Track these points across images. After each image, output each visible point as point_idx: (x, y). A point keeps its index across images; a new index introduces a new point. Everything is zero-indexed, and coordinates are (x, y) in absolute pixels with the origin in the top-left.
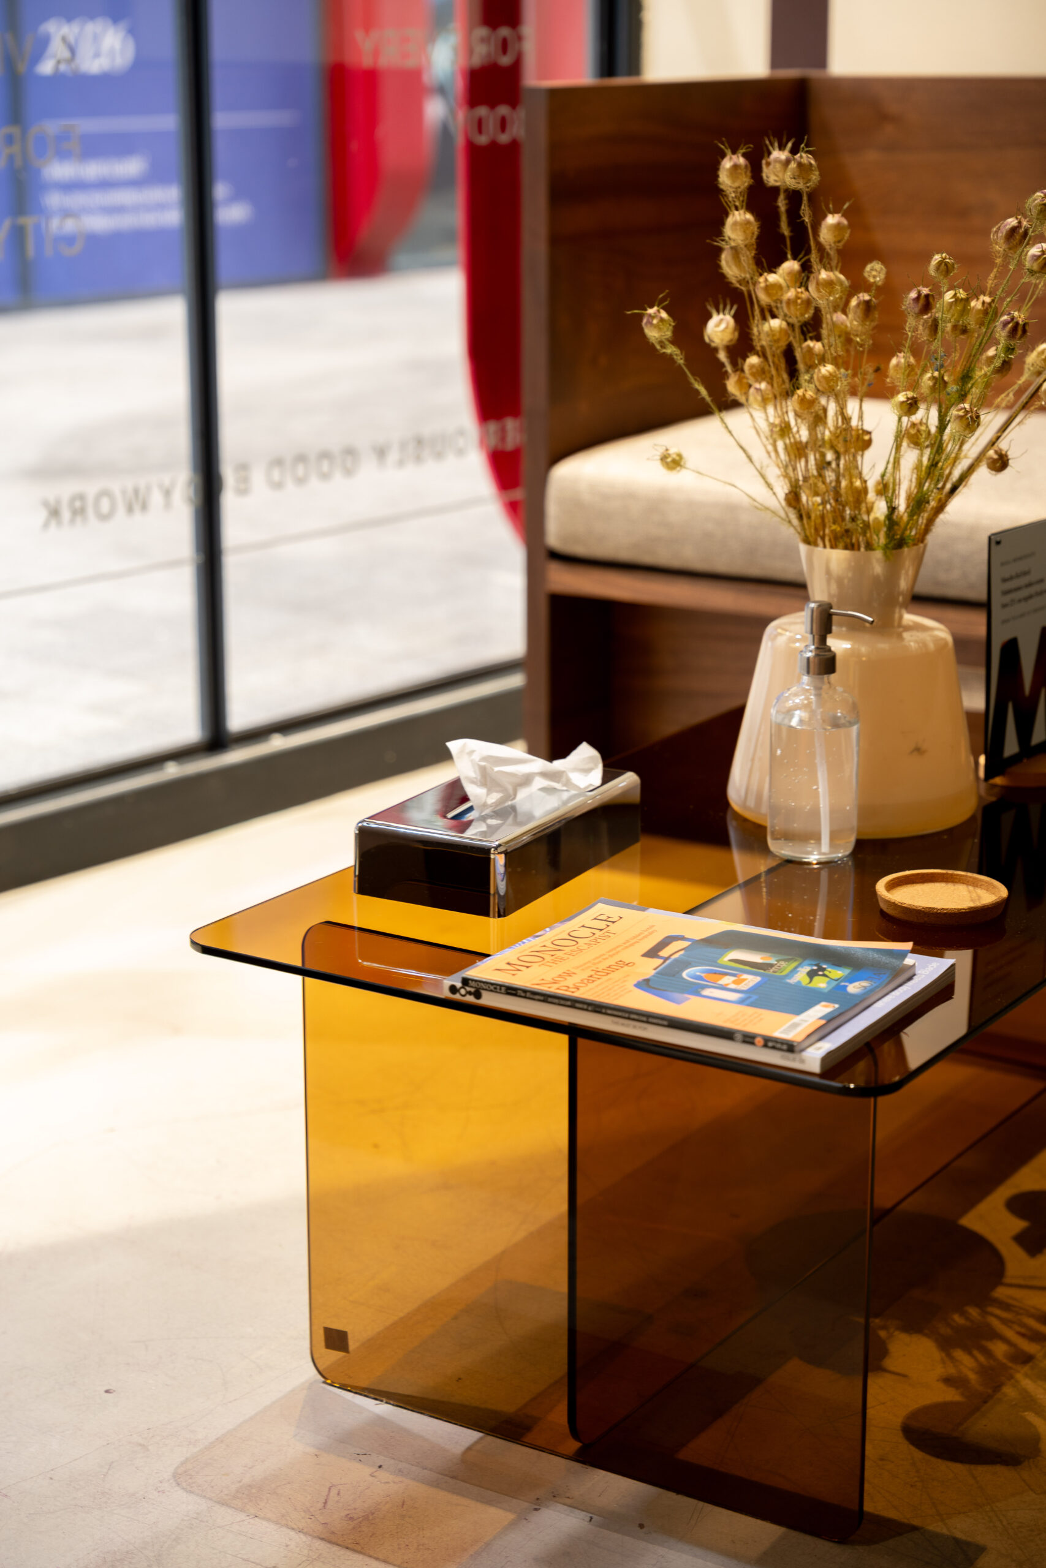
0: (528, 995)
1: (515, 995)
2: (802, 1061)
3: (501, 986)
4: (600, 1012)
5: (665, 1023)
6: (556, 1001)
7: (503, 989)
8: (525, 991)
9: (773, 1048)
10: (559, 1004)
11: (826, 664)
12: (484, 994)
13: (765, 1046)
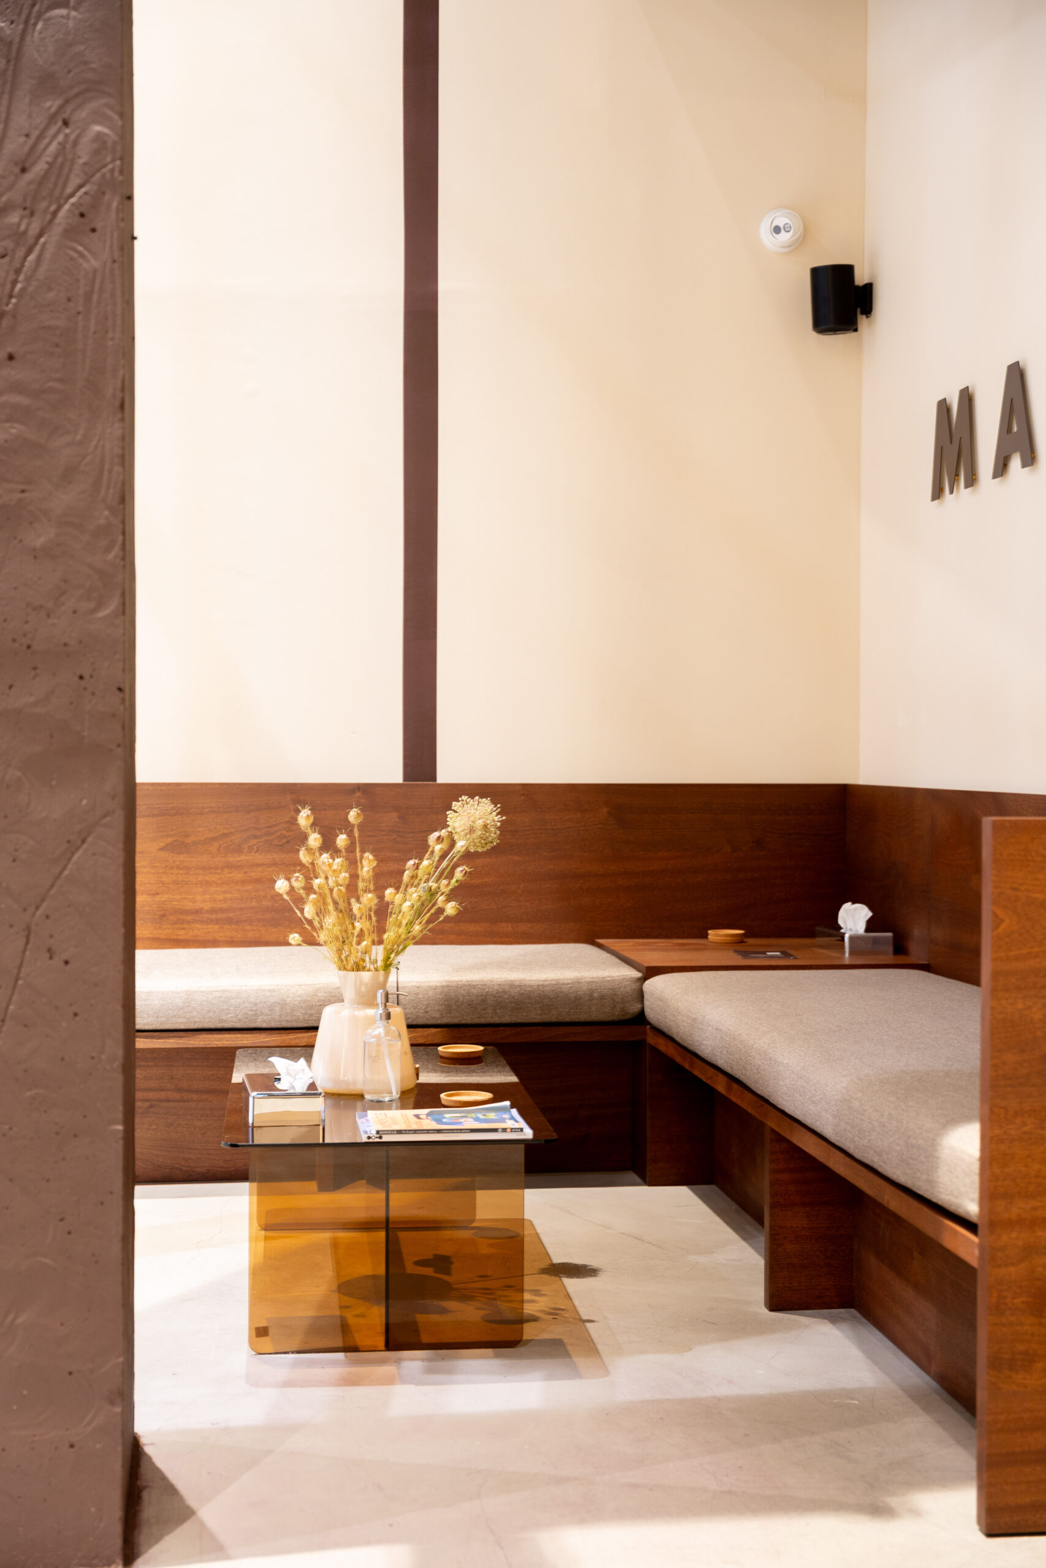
0: (407, 1132)
1: (401, 1133)
2: (525, 1135)
3: (394, 1131)
4: (440, 1133)
5: (468, 1131)
6: (420, 1132)
7: (395, 1132)
8: (405, 1131)
9: (515, 1131)
10: (421, 1133)
11: (388, 1016)
12: (384, 1136)
13: (511, 1131)
